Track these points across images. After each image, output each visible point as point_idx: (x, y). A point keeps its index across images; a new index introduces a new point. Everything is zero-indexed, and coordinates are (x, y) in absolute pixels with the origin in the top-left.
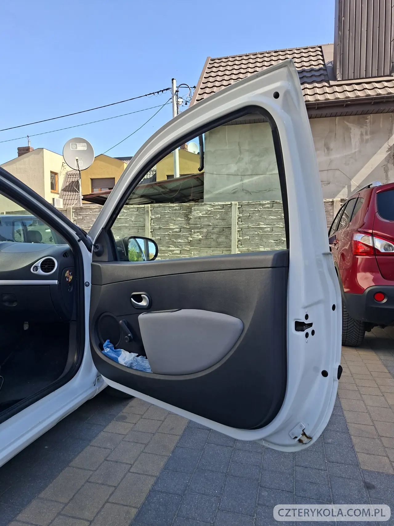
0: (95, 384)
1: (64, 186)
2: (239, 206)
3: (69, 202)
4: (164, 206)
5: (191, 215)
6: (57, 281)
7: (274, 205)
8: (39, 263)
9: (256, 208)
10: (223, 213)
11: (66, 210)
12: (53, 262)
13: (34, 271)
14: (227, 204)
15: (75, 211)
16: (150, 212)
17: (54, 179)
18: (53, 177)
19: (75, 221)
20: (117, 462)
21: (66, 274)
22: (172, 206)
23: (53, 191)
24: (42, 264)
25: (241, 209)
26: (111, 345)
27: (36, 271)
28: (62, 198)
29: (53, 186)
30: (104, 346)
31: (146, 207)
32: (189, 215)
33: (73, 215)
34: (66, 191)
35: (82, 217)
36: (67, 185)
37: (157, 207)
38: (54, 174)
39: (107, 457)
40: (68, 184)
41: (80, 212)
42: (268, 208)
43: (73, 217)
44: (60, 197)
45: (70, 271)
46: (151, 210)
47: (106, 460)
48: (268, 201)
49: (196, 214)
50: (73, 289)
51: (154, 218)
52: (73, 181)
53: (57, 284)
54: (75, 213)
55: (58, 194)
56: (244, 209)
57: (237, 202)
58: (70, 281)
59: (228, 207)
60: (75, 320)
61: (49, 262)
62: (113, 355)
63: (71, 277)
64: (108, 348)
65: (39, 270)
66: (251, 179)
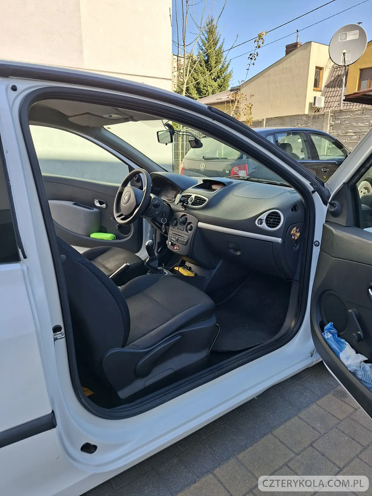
0: (312, 354)
1: (328, 82)
3: (331, 100)
6: (281, 239)
8: (264, 217)
11: (324, 114)
12: (280, 216)
13: (258, 224)
15: (333, 115)
17: (318, 75)
18: (317, 73)
19: (332, 127)
20: (323, 455)
21: (292, 231)
23: (316, 88)
24: (267, 217)
26: (334, 331)
27: (261, 225)
28: (324, 96)
29: (316, 84)
30: (325, 328)
33: (330, 120)
34: (329, 87)
35: (340, 122)
36: (331, 80)
38: (319, 69)
39: (314, 442)
40: (333, 78)
41: (339, 116)
43: (330, 121)
44: (322, 95)
45: (297, 228)
47: (311, 445)
50: (299, 248)
52: (339, 74)
53: (280, 243)
54: (333, 117)
55: (321, 91)
58: (296, 238)
60: (298, 280)
61: (275, 216)
62: (334, 346)
63: (298, 234)
64: (329, 334)
65: (263, 224)
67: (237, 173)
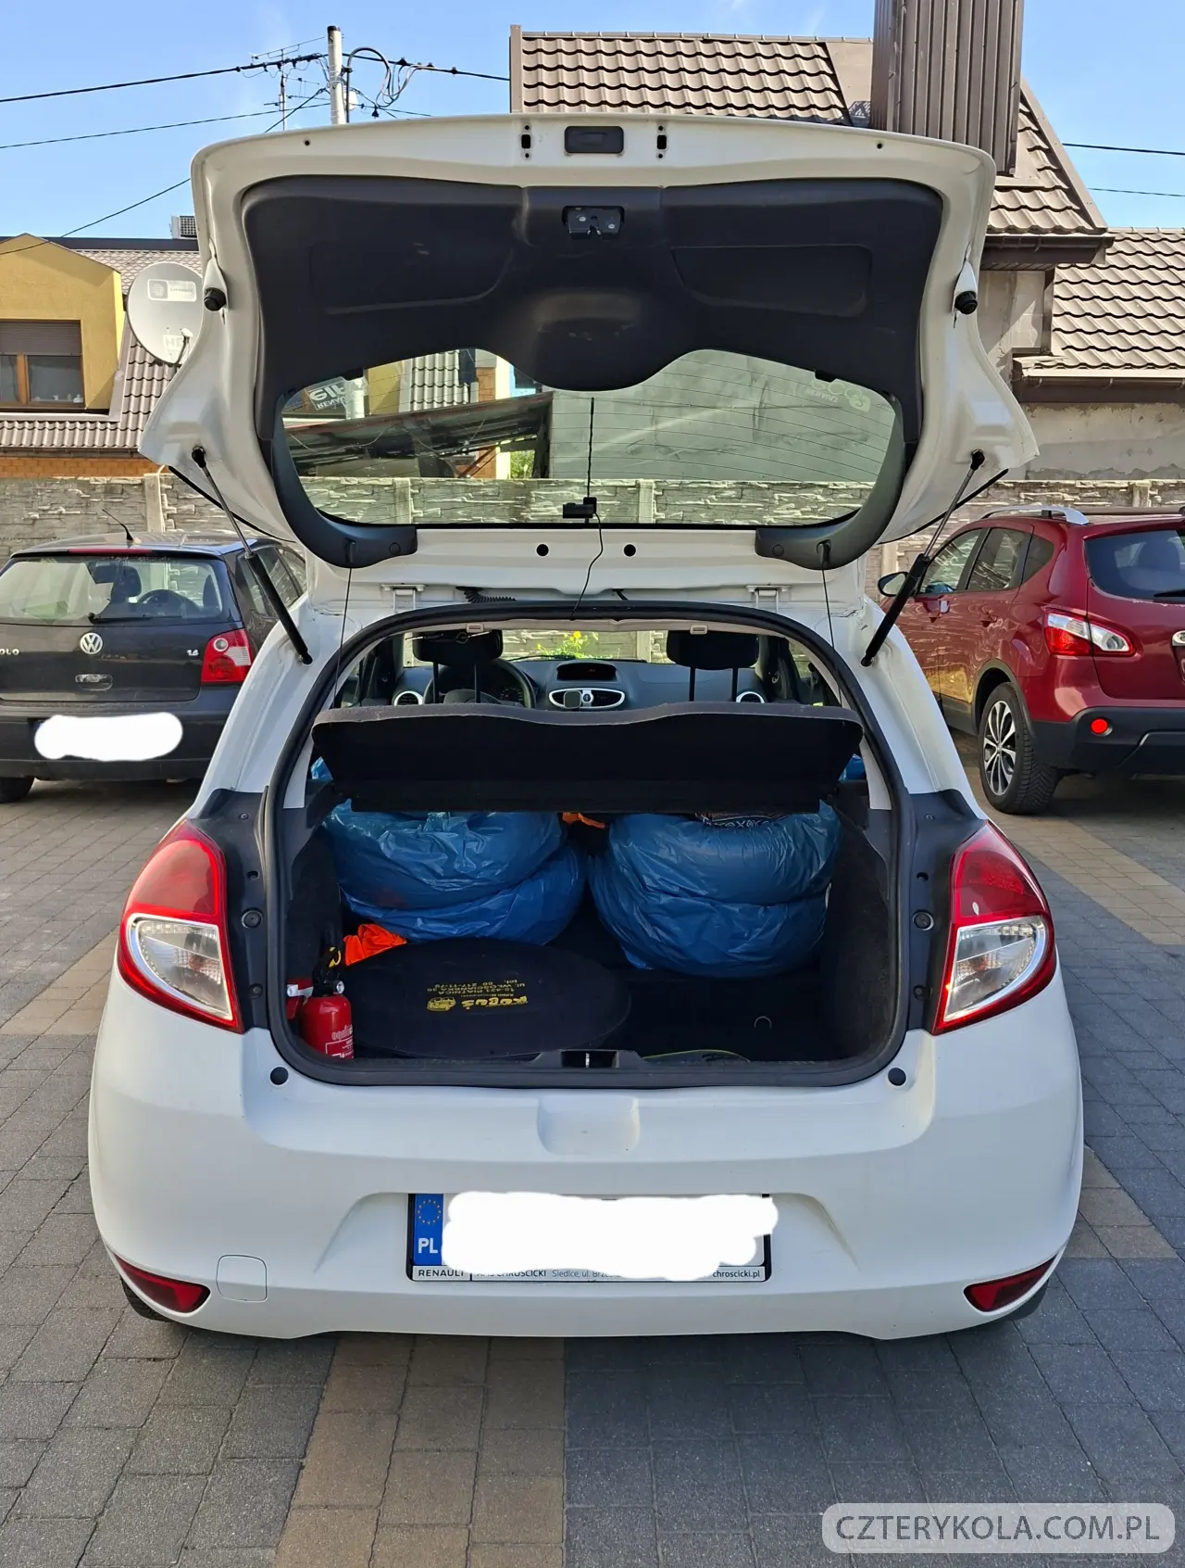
2: (657, 493)
4: (452, 486)
5: (528, 512)
7: (744, 492)
9: (700, 499)
10: (616, 509)
11: (142, 486)
14: (626, 484)
15: (170, 487)
16: (410, 499)
19: (172, 519)
22: (475, 486)
25: (662, 501)
31: (398, 485)
32: (522, 510)
33: (162, 500)
35: (193, 507)
37: (431, 487)
41: (187, 490)
42: (730, 498)
43: (163, 504)
46: (413, 495)
48: (731, 482)
49: (542, 509)
51: (422, 515)
54: (170, 494)
56: (669, 500)
57: (652, 481)
59: (629, 492)
66: (678, 421)
67: (226, 654)
